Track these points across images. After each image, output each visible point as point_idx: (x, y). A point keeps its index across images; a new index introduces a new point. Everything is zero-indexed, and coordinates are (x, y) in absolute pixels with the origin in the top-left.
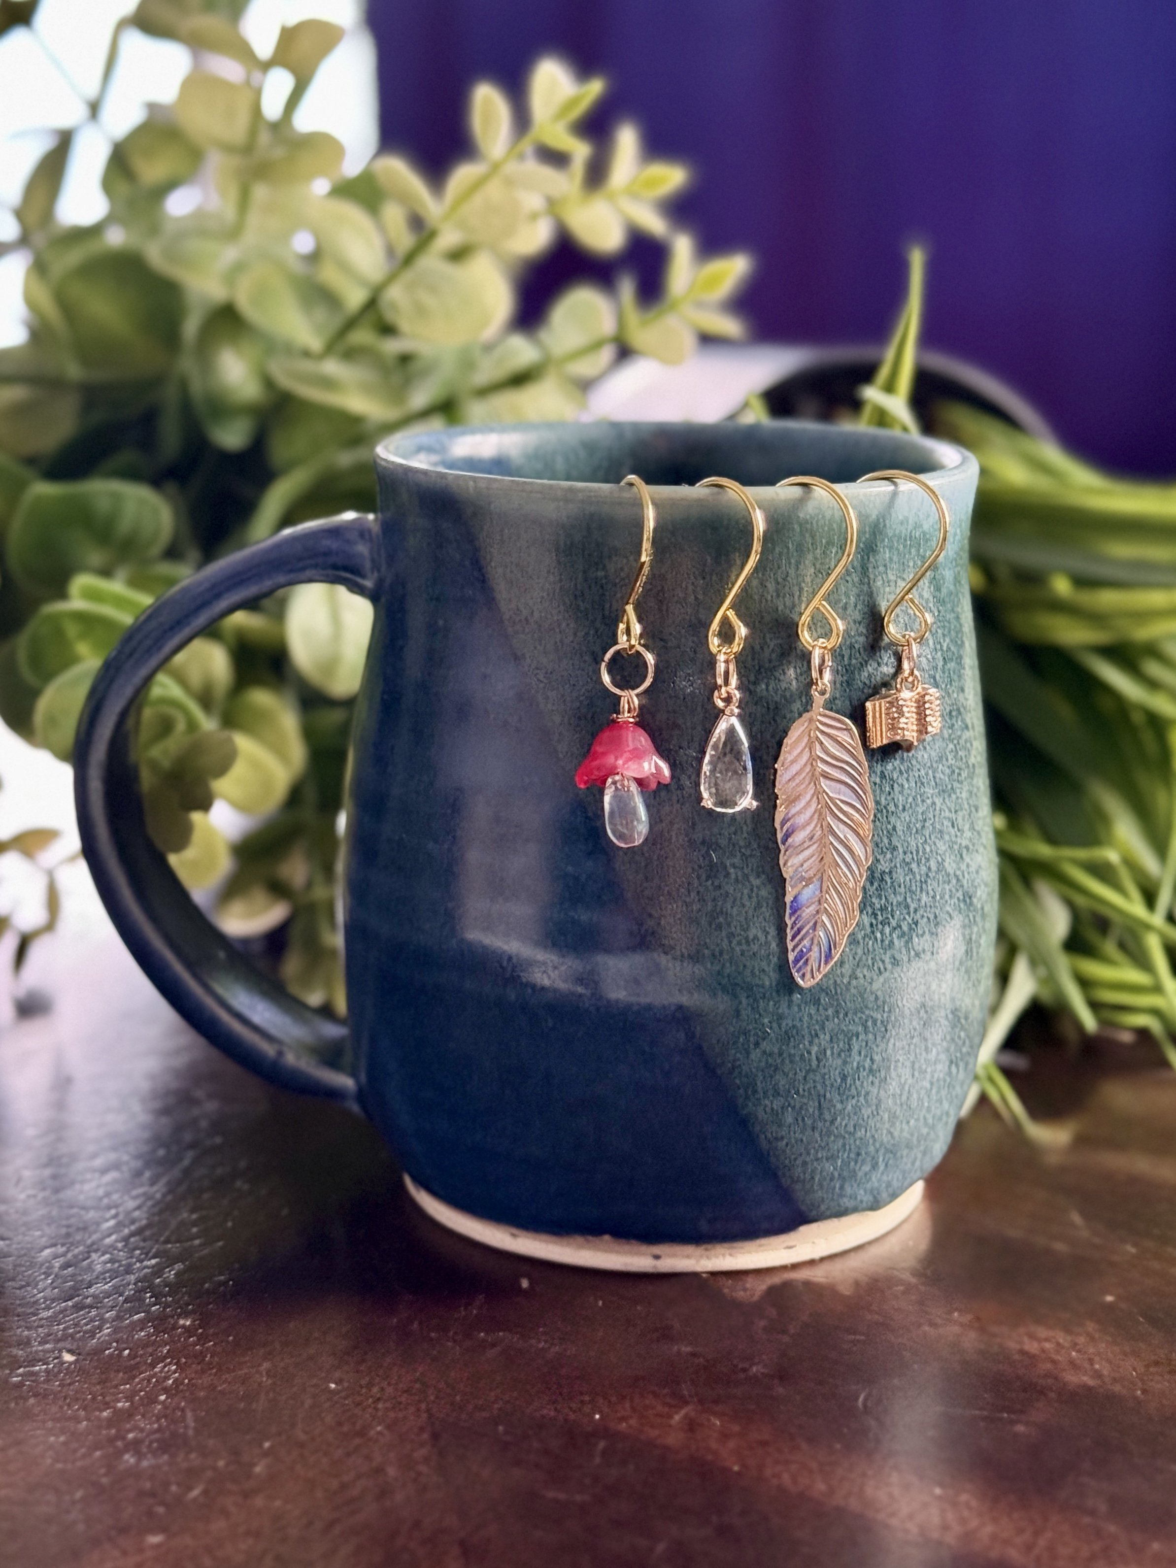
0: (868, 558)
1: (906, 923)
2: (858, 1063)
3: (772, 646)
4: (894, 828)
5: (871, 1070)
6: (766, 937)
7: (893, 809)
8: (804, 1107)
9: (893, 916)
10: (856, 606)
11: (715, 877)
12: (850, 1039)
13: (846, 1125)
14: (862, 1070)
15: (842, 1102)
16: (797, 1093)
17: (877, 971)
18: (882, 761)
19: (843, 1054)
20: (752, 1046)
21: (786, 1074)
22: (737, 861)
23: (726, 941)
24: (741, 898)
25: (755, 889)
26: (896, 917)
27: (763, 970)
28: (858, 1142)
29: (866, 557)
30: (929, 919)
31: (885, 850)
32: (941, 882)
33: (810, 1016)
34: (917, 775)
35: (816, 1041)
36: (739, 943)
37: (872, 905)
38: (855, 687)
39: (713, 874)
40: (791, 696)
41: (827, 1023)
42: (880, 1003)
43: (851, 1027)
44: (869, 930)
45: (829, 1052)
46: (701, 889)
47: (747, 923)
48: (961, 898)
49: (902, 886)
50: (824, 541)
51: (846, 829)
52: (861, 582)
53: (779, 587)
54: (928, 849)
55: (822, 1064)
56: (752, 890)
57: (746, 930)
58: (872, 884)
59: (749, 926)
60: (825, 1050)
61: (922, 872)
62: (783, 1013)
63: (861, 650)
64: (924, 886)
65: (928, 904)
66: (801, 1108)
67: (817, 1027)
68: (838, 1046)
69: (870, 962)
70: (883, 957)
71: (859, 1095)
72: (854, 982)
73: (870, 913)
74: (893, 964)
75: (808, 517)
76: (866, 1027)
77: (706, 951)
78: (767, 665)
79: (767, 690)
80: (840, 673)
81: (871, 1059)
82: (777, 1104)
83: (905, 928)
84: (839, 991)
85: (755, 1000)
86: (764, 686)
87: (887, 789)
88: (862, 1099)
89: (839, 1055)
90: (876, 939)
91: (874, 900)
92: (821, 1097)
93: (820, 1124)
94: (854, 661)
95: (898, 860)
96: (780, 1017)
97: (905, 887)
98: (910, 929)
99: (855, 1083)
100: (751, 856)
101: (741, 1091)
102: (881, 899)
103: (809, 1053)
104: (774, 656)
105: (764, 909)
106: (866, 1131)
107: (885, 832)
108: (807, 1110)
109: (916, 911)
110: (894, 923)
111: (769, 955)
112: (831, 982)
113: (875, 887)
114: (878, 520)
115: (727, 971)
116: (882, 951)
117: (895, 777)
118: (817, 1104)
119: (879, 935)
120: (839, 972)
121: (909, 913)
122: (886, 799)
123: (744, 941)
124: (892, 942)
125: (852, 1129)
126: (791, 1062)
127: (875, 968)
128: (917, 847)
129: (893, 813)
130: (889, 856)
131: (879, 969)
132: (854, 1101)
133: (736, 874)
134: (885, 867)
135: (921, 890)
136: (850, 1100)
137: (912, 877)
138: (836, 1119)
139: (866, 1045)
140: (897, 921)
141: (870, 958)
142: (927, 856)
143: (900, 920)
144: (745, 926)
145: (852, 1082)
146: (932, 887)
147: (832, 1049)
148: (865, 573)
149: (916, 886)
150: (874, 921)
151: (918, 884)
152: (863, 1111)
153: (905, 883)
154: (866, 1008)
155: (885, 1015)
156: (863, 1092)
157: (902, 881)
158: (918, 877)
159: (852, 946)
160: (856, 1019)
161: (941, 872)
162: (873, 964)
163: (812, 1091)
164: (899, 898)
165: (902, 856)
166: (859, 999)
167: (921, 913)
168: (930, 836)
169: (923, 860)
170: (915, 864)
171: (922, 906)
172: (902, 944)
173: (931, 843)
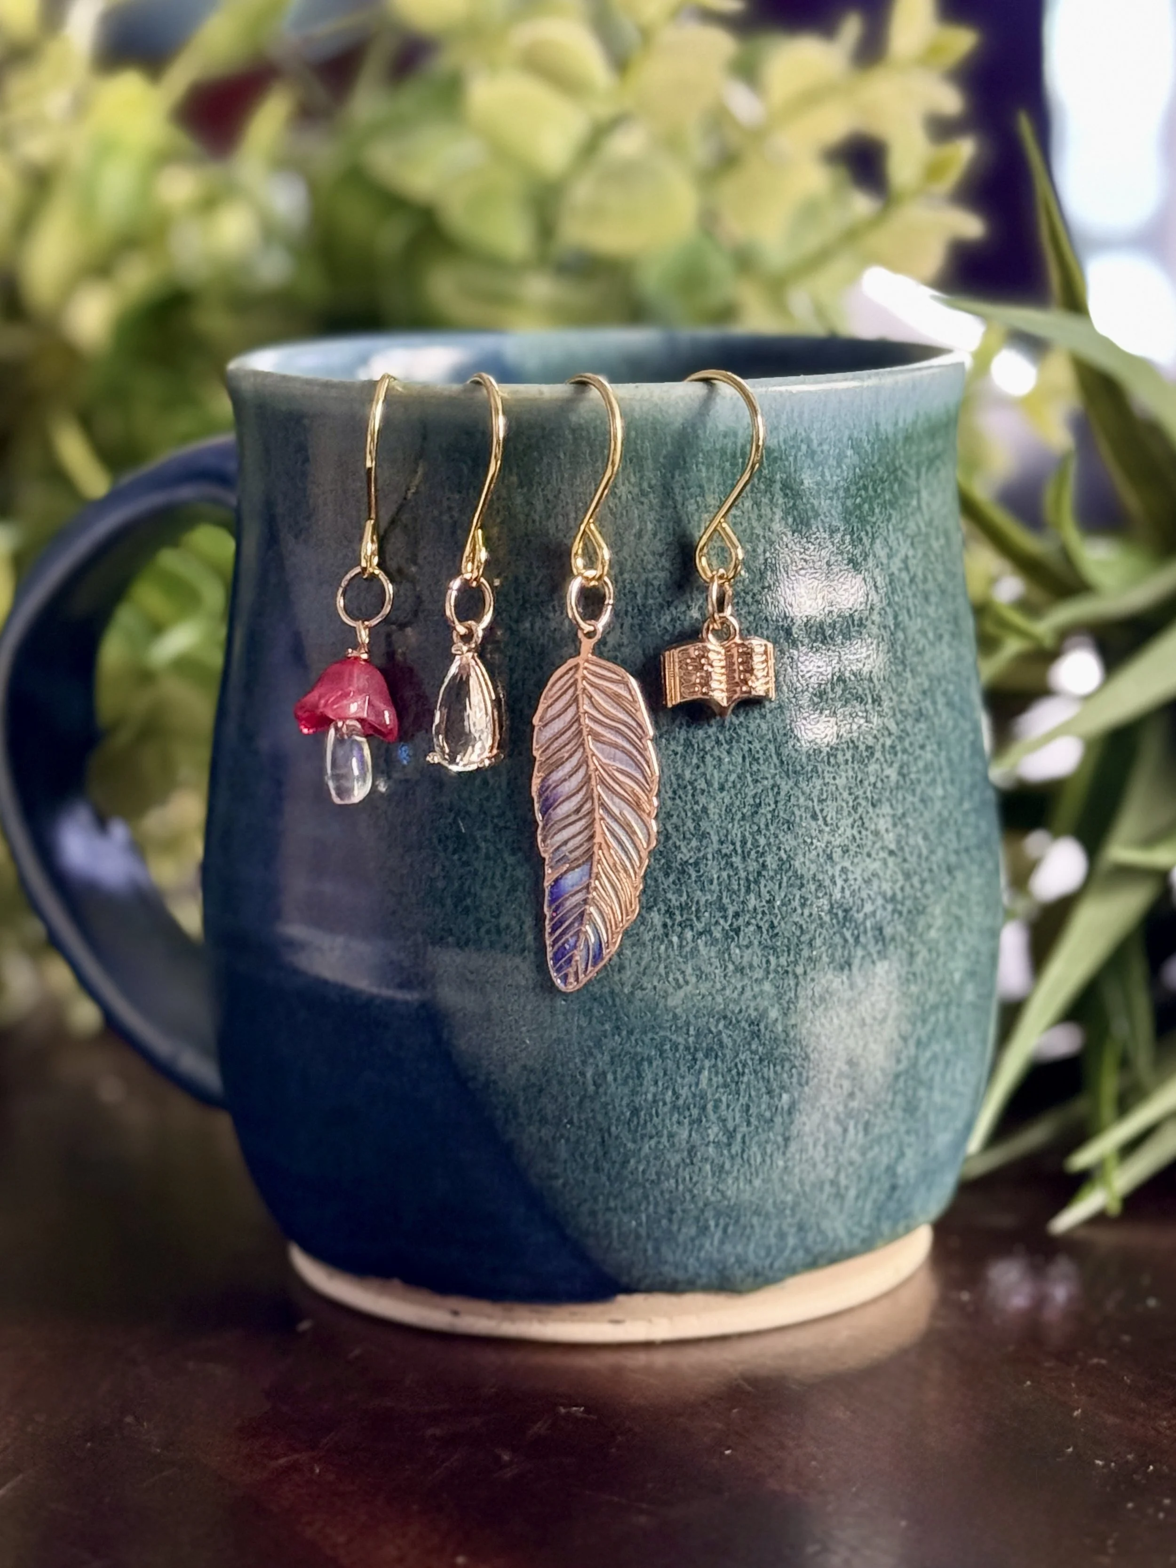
0: (673, 477)
1: (720, 928)
2: (654, 1095)
3: (539, 578)
4: (705, 810)
5: (675, 1107)
6: (521, 928)
7: (704, 786)
8: (582, 1141)
9: (698, 919)
10: (655, 535)
11: (463, 850)
12: (639, 1064)
13: (644, 1172)
14: (661, 1104)
15: (634, 1141)
16: (571, 1122)
17: (673, 983)
18: (689, 726)
19: (631, 1082)
20: (508, 1059)
21: (554, 1098)
22: (488, 832)
23: (473, 929)
25: (509, 868)
26: (703, 919)
28: (667, 1196)
29: (669, 475)
30: (759, 928)
31: (688, 835)
32: (784, 884)
33: (579, 1027)
34: (746, 748)
35: (591, 1060)
37: (666, 901)
38: (652, 632)
39: (460, 847)
40: (562, 639)
41: (604, 1040)
42: (680, 1023)
43: (639, 1049)
44: (660, 931)
45: (610, 1077)
46: (447, 863)
47: (498, 908)
48: (826, 908)
49: (715, 882)
51: (623, 804)
52: (663, 506)
53: (550, 506)
54: (762, 841)
55: (601, 1090)
56: (505, 870)
57: (497, 917)
59: (500, 912)
60: (604, 1074)
61: (751, 869)
62: (544, 1022)
63: (663, 588)
64: (752, 886)
65: (760, 910)
66: (577, 1142)
67: (591, 1044)
68: (623, 1070)
69: (662, 970)
70: (683, 967)
71: (659, 1134)
72: (639, 994)
73: (663, 911)
74: (699, 978)
75: (582, 421)
76: (662, 1052)
78: (534, 599)
79: (532, 629)
80: (629, 614)
81: (674, 1092)
82: (546, 1133)
83: (717, 934)
84: (618, 1002)
86: (527, 625)
87: (695, 761)
88: (664, 1140)
89: (625, 1082)
90: (671, 942)
91: (669, 895)
92: (604, 1132)
93: (606, 1166)
94: (651, 601)
95: (709, 850)
96: (541, 1026)
97: (720, 884)
98: (726, 936)
99: (651, 1120)
100: (506, 828)
101: (499, 1113)
102: (681, 896)
103: (583, 1074)
104: (542, 589)
105: (519, 893)
106: (677, 1181)
107: (689, 814)
108: (586, 1145)
109: (736, 915)
110: (699, 926)
112: (607, 990)
113: (671, 879)
114: (684, 428)
116: (681, 960)
117: (708, 748)
118: (599, 1140)
119: (675, 939)
120: (617, 978)
121: (725, 918)
122: (692, 773)
123: (493, 930)
124: (696, 949)
125: (654, 1177)
126: (560, 1083)
127: (670, 979)
128: (744, 836)
129: (703, 791)
130: (694, 843)
131: (676, 980)
132: (653, 1142)
133: (487, 848)
134: (688, 857)
135: (748, 891)
136: (646, 1139)
137: (732, 873)
138: (628, 1162)
139: (665, 1074)
140: (706, 924)
141: (662, 966)
142: (760, 849)
143: (710, 923)
144: (496, 912)
145: (648, 1118)
146: (768, 888)
147: (615, 1073)
148: (668, 494)
149: (739, 885)
150: (668, 921)
151: (742, 882)
152: (668, 1156)
153: (721, 880)
154: (660, 1027)
155: (691, 1040)
156: (665, 1132)
157: (715, 876)
158: (743, 874)
159: (635, 948)
160: (647, 1040)
161: (787, 872)
162: (667, 974)
163: (592, 1122)
164: (709, 897)
165: (716, 846)
166: (649, 1014)
167: (747, 919)
168: (767, 825)
169: (753, 854)
170: (739, 858)
171: (748, 911)
172: (713, 954)
173: (768, 834)
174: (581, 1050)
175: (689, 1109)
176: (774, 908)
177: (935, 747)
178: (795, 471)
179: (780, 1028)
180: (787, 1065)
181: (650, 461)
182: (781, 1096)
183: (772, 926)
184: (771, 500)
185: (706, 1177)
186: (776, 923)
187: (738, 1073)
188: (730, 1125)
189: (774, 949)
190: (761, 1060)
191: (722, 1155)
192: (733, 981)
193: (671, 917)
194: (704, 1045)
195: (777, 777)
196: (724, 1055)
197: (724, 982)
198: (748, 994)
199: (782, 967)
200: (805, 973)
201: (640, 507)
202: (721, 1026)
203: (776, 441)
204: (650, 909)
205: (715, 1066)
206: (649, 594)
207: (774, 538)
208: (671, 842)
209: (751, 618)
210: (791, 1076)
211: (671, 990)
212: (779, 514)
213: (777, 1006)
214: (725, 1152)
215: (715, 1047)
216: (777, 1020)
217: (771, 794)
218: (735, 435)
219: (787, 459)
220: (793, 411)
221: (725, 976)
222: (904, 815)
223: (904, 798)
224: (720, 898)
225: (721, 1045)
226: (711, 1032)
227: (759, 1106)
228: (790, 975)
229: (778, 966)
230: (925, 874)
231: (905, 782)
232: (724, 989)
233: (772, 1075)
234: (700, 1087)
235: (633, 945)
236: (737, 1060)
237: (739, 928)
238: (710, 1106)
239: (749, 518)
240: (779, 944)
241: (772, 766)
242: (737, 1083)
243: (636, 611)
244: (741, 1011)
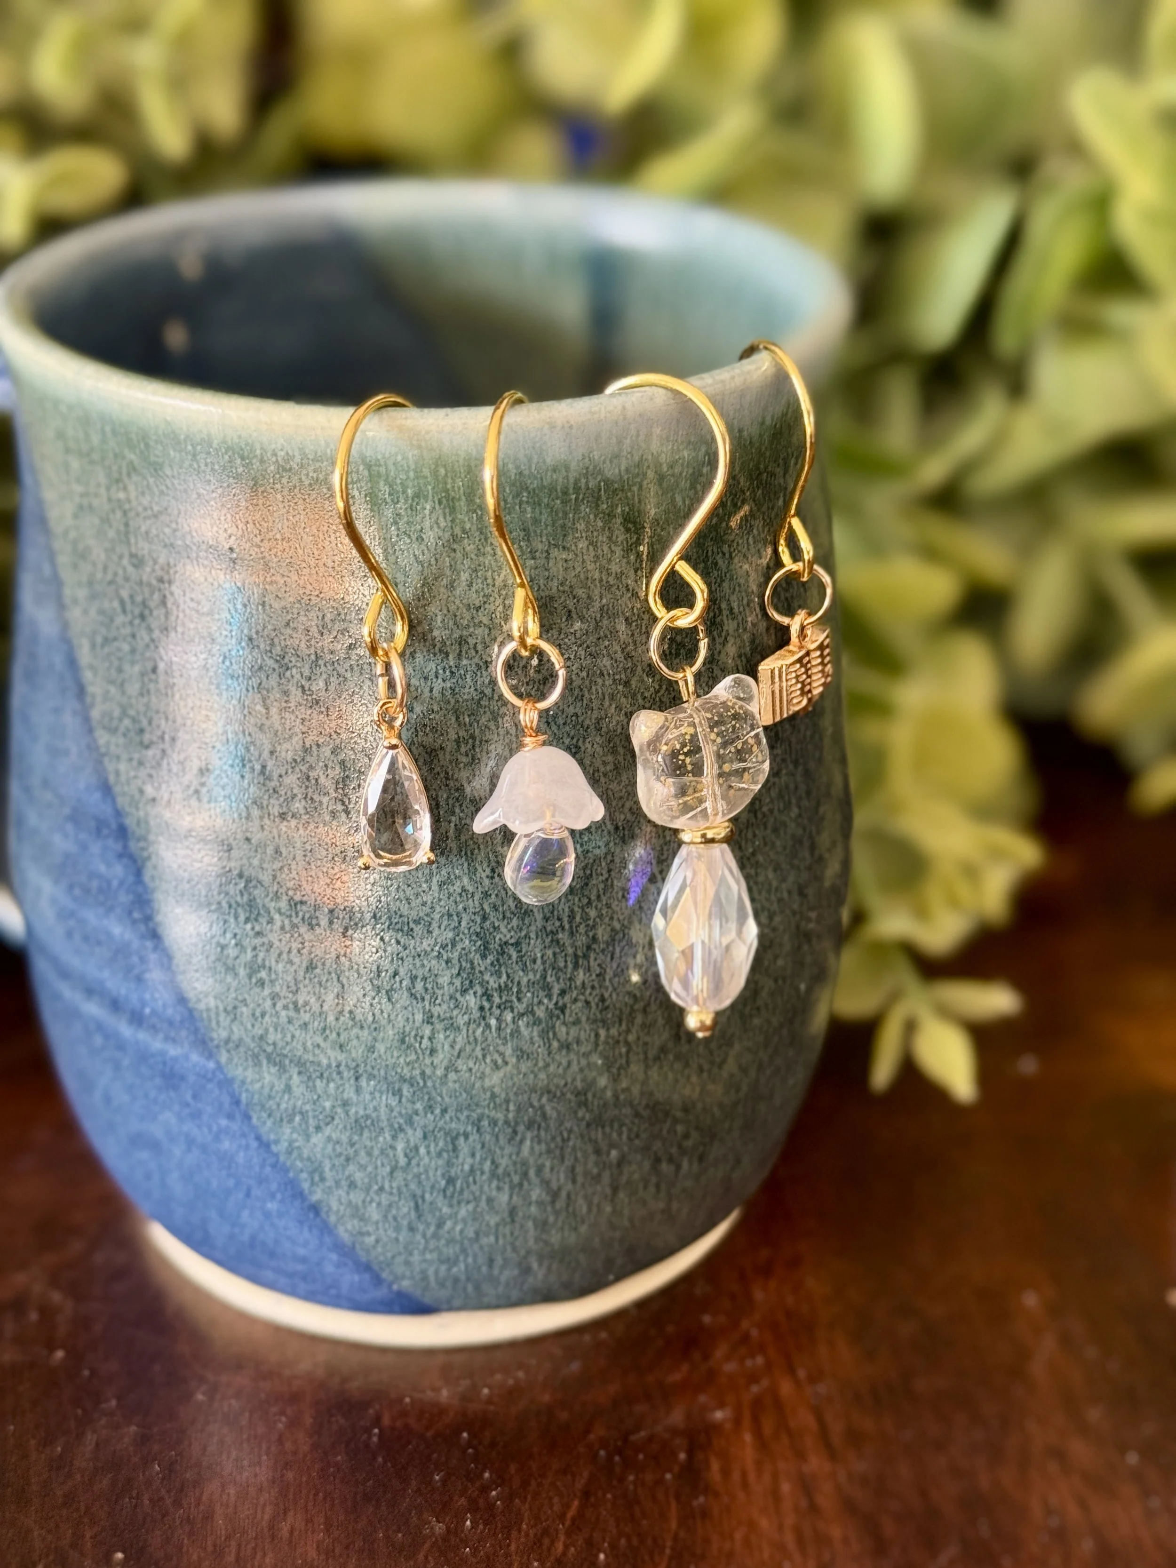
1: (543, 1008)
5: (493, 1175)
6: (322, 1006)
9: (519, 999)
10: (470, 585)
11: (256, 920)
12: (454, 1139)
13: (461, 1232)
14: (478, 1173)
19: (445, 1155)
20: (311, 1129)
21: (363, 1168)
23: (269, 1003)
24: (289, 952)
26: (525, 1000)
27: (318, 1046)
30: (587, 1003)
31: (508, 914)
33: (388, 1105)
35: (402, 1136)
36: (285, 1007)
37: (483, 983)
39: (253, 916)
41: (416, 1118)
42: (498, 1101)
43: (453, 1125)
44: (476, 1014)
45: (422, 1150)
46: (239, 932)
47: (295, 985)
49: (539, 961)
50: (410, 492)
54: (593, 913)
55: (414, 1162)
57: (295, 993)
58: (484, 957)
59: (298, 989)
60: (416, 1148)
61: (579, 943)
62: (351, 1098)
64: (581, 961)
65: (588, 985)
67: (401, 1121)
68: (437, 1145)
69: (478, 1052)
70: (502, 1048)
72: (452, 1076)
73: (479, 993)
74: (519, 1057)
77: (244, 1009)
78: (328, 657)
80: (440, 677)
81: (493, 1162)
82: (355, 1196)
83: (541, 1013)
84: (429, 1084)
85: (309, 1078)
86: (322, 684)
88: (483, 1203)
89: (439, 1155)
90: (488, 1026)
91: (487, 977)
93: (421, 1227)
94: (465, 662)
95: (533, 928)
96: (345, 1104)
97: (544, 963)
98: (551, 1015)
99: (468, 1187)
101: (304, 1175)
102: (500, 977)
103: (393, 1148)
105: (318, 971)
108: (398, 1208)
109: (563, 993)
110: (521, 1007)
111: (324, 1029)
112: (417, 1072)
113: (488, 961)
115: (271, 1038)
116: (499, 1042)
119: (493, 1022)
123: (291, 1006)
124: (516, 1033)
126: (369, 1154)
127: (488, 1060)
130: (515, 922)
131: (495, 1063)
132: (470, 1207)
133: (282, 921)
134: (508, 936)
135: (576, 966)
136: (463, 1205)
137: (558, 950)
138: (444, 1223)
139: (483, 1146)
140: (528, 1006)
141: (478, 1048)
142: (591, 923)
143: (532, 1004)
144: (294, 988)
145: (465, 1185)
146: (598, 961)
147: (428, 1147)
148: (486, 539)
149: (566, 961)
150: (487, 1005)
151: (569, 959)
152: (487, 1218)
153: (545, 958)
154: (477, 1105)
155: (511, 1116)
156: (484, 1198)
157: (539, 955)
158: (570, 951)
159: (448, 1033)
160: (463, 1117)
161: (620, 941)
162: (484, 1056)
163: (404, 1190)
164: (531, 976)
165: (540, 923)
166: (464, 1095)
167: (574, 995)
168: (599, 897)
169: (582, 929)
170: (567, 933)
171: (576, 987)
172: (535, 1034)
173: (600, 906)
174: (391, 1126)
175: (509, 1175)
176: (604, 980)
177: (791, 767)
178: (640, 502)
179: (609, 1094)
180: (616, 1126)
181: (463, 503)
182: (608, 1154)
183: (603, 999)
184: (610, 538)
185: (527, 1232)
186: (606, 995)
187: (563, 1140)
188: (554, 1185)
189: (604, 1021)
190: (588, 1125)
191: (545, 1211)
192: (557, 1057)
193: (488, 1000)
194: (526, 1118)
195: (612, 844)
196: (548, 1126)
197: (548, 1060)
198: (575, 1067)
199: (613, 1038)
200: (638, 1038)
201: (453, 555)
202: (544, 1100)
203: (617, 471)
204: (464, 992)
205: (538, 1136)
206: (464, 653)
207: (611, 580)
208: (488, 923)
209: (584, 674)
210: (620, 1134)
211: (488, 1071)
212: (618, 551)
213: (606, 1075)
214: (549, 1208)
215: (538, 1119)
216: (606, 1087)
217: (604, 864)
218: (567, 468)
219: (630, 490)
220: (638, 436)
221: (549, 1054)
222: (753, 854)
223: (755, 835)
224: (544, 977)
225: (544, 1116)
226: (531, 1105)
227: (586, 1164)
228: (622, 1044)
229: (608, 1037)
230: (775, 907)
231: (756, 817)
232: (547, 1066)
233: (600, 1135)
234: (521, 1155)
235: (446, 1030)
236: (563, 1128)
237: (565, 1006)
238: (532, 1173)
239: (584, 561)
240: (610, 1016)
241: (605, 833)
242: (562, 1148)
243: (448, 673)
244: (566, 1084)
